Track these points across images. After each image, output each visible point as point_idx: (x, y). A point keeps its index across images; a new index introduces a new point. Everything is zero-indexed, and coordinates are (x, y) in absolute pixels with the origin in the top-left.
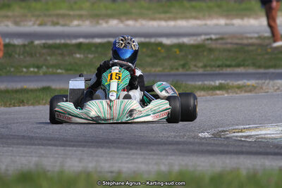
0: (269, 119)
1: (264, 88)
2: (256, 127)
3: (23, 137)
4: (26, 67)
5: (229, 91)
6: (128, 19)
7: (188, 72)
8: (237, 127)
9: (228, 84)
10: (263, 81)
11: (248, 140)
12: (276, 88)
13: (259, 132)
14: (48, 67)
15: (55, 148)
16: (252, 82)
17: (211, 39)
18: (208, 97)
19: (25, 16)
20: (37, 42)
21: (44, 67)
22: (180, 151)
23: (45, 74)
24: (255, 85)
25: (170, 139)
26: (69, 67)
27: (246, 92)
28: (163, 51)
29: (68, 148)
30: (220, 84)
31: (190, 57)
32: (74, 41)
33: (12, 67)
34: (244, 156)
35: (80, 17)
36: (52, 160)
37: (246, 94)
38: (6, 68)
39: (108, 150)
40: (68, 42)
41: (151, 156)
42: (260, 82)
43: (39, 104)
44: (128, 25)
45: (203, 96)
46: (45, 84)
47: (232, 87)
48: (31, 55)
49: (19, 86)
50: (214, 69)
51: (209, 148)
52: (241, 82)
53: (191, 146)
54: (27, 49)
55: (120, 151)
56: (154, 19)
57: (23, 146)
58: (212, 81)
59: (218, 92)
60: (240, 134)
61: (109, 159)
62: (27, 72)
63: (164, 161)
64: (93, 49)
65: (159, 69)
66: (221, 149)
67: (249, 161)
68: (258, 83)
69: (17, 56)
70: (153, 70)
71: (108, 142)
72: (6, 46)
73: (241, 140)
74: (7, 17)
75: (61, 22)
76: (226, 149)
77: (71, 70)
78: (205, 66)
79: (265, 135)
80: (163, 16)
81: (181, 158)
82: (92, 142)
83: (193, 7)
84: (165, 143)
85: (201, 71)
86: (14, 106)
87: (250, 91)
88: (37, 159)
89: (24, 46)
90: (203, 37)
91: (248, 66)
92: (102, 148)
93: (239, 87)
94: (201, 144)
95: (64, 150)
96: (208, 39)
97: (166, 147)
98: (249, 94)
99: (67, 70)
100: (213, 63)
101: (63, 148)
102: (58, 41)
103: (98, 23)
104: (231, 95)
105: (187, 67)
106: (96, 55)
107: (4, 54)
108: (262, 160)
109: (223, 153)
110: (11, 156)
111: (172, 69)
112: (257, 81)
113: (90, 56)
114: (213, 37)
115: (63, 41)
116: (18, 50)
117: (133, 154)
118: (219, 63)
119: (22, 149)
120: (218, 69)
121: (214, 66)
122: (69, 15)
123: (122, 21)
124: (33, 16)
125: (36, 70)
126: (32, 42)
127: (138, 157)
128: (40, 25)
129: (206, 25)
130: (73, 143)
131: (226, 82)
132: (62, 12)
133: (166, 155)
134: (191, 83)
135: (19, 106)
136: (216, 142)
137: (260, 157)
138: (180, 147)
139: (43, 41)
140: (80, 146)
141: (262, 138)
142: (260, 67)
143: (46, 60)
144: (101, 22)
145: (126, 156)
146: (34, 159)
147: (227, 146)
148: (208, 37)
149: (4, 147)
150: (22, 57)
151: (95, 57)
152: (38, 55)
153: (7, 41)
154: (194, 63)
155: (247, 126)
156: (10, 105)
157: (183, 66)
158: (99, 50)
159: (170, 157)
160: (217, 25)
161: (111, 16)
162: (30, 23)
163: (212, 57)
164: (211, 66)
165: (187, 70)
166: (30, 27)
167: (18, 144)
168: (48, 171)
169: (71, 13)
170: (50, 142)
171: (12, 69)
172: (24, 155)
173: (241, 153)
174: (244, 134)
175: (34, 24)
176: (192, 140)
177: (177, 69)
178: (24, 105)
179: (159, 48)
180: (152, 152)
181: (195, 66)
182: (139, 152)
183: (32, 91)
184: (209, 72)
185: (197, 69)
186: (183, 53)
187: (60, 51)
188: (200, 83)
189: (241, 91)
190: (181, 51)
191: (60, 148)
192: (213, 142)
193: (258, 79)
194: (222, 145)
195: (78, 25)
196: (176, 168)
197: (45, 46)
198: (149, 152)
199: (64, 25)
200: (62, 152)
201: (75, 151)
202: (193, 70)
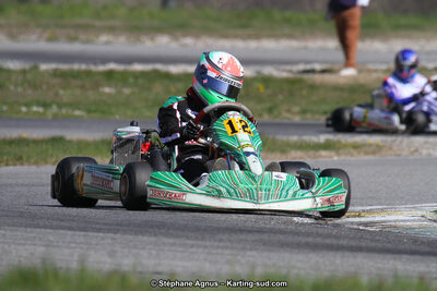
0: (402, 198)
1: (395, 148)
2: (382, 210)
3: (21, 215)
4: (26, 105)
5: (341, 151)
6: (185, 36)
7: (277, 120)
8: (352, 208)
9: (339, 142)
10: (393, 138)
11: (369, 228)
12: (412, 149)
13: (388, 218)
14: (60, 106)
15: (70, 233)
16: (375, 140)
17: (313, 71)
19: (26, 25)
20: (44, 67)
21: (54, 106)
22: (265, 244)
23: (55, 117)
24: (381, 144)
25: (249, 224)
26: (93, 108)
27: (366, 153)
29: (91, 234)
30: (327, 140)
32: (101, 68)
33: (5, 103)
34: (364, 254)
35: (112, 30)
36: (67, 251)
37: (367, 158)
39: (153, 239)
40: (93, 68)
41: (220, 251)
42: (389, 139)
43: (46, 163)
44: (185, 45)
46: (55, 133)
47: (346, 146)
48: (35, 86)
49: (14, 133)
50: (317, 117)
51: (310, 239)
52: (358, 139)
53: (281, 237)
54: (29, 76)
55: (171, 241)
56: (225, 36)
57: (23, 229)
58: (315, 135)
59: (323, 153)
60: (357, 220)
61: (154, 252)
62: (26, 113)
63: (239, 258)
64: (131, 80)
66: (328, 241)
67: (371, 264)
68: (386, 142)
69: (12, 88)
71: (152, 227)
73: (359, 230)
75: (82, 36)
76: (335, 242)
77: (95, 111)
79: (395, 221)
80: (239, 32)
81: (265, 254)
82: (129, 225)
83: (287, 21)
84: (241, 231)
85: (297, 119)
86: (7, 165)
87: (374, 153)
88: (42, 249)
89: (24, 72)
90: (301, 67)
92: (143, 235)
93: (356, 147)
94: (297, 234)
95: (84, 236)
97: (243, 236)
98: (371, 157)
99: (89, 111)
100: (316, 108)
101: (82, 233)
102: (76, 67)
103: (138, 40)
104: (343, 157)
105: (276, 113)
106: (136, 90)
108: (392, 262)
109: (331, 248)
110: (3, 243)
112: (384, 138)
113: (127, 91)
114: (318, 67)
115: (83, 67)
116: (13, 78)
117: (192, 246)
118: (325, 107)
120: (323, 117)
121: (317, 112)
122: (94, 27)
123: (175, 38)
124: (38, 26)
125: (41, 110)
126: (36, 67)
127: (200, 250)
128: (50, 40)
129: (306, 48)
130: (98, 226)
131: (335, 139)
133: (244, 249)
134: (282, 137)
135: (15, 165)
136: (320, 231)
137: (389, 256)
138: (265, 237)
139: (53, 66)
140: (109, 231)
141: (391, 227)
143: (56, 94)
144: (144, 38)
145: (181, 249)
146: (40, 250)
147: (337, 237)
148: (308, 67)
150: (20, 89)
151: (133, 93)
152: (44, 87)
154: (286, 107)
155: (369, 208)
157: (270, 110)
158: (140, 81)
159: (249, 253)
160: (323, 49)
161: (160, 30)
162: (34, 37)
163: (314, 98)
164: (313, 112)
165: (276, 117)
166: (34, 42)
167: (13, 225)
169: (98, 23)
170: (66, 224)
171: (5, 108)
172: (22, 241)
173: (360, 249)
174: (363, 220)
175: (38, 40)
176: (283, 226)
177: (260, 115)
178: (22, 164)
180: (221, 244)
181: (289, 111)
182: (200, 242)
183: (36, 142)
184: (309, 122)
185: (288, 115)
186: (270, 91)
187: (79, 82)
188: (295, 138)
189: (359, 153)
190: (267, 87)
191: (78, 233)
192: (314, 230)
194: (329, 236)
195: (107, 43)
196: (259, 271)
197: (56, 73)
198: (216, 244)
199: (87, 42)
200: (82, 240)
201: (103, 239)
202: (286, 117)
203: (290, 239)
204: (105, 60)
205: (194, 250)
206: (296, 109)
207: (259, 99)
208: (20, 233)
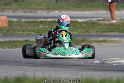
1: (123, 42)
2: (119, 59)
3: (17, 62)
4: (18, 31)
5: (107, 43)
6: (62, 11)
7: (89, 34)
8: (111, 59)
9: (107, 40)
10: (122, 39)
11: (115, 64)
13: (121, 61)
14: (27, 31)
15: (31, 67)
16: (117, 39)
17: (99, 20)
18: (98, 45)
19: (17, 8)
20: (23, 20)
21: (26, 31)
22: (86, 69)
23: (26, 34)
25: (81, 64)
26: (37, 32)
27: (115, 43)
28: (78, 24)
29: (37, 67)
30: (103, 40)
31: (90, 27)
32: (39, 20)
33: (12, 31)
34: (114, 72)
35: (42, 9)
36: (30, 72)
37: (115, 44)
38: (9, 32)
39: (54, 68)
40: (37, 20)
41: (73, 71)
42: (121, 39)
44: (63, 13)
45: (96, 45)
46: (26, 39)
47: (109, 41)
48: (20, 26)
49: (15, 39)
50: (100, 33)
51: (99, 68)
52: (112, 39)
53: (91, 67)
54: (19, 23)
55: (59, 69)
56: (74, 11)
57: (17, 66)
58: (100, 38)
59: (102, 43)
60: (112, 62)
61: (54, 72)
62: (18, 33)
63: (79, 73)
64: (47, 23)
65: (76, 33)
66: (104, 68)
67: (116, 74)
68: (120, 40)
69: (14, 26)
70: (74, 33)
71: (54, 65)
72: (9, 21)
73: (113, 65)
74: (10, 9)
75: (34, 11)
76: (106, 68)
77: (37, 33)
78: (97, 32)
80: (78, 9)
81: (86, 72)
82: (47, 65)
83: (92, 6)
84: (79, 66)
85: (95, 34)
86: (13, 48)
87: (117, 43)
89: (17, 22)
90: (96, 19)
91: (115, 32)
92: (51, 67)
93: (112, 41)
94: (95, 66)
96: (98, 20)
97: (80, 67)
98: (116, 44)
99: (36, 32)
100: (100, 31)
101: (34, 67)
102: (32, 20)
103: (49, 12)
104: (108, 44)
105: (89, 32)
106: (49, 26)
107: (8, 25)
108: (122, 74)
109: (105, 70)
110: (12, 70)
111: (82, 33)
112: (120, 39)
113: (46, 27)
114: (100, 19)
115: (34, 20)
116: (14, 24)
117: (65, 70)
118: (103, 30)
119: (16, 67)
120: (102, 33)
121: (100, 32)
122: (37, 8)
123: (60, 11)
124: (21, 8)
125: (22, 32)
126: (21, 20)
127: (68, 71)
128: (24, 12)
129: (97, 13)
130: (39, 65)
131: (106, 39)
132: (34, 7)
133: (80, 71)
134: (91, 39)
135: (15, 48)
136: (102, 65)
137: (121, 72)
138: (86, 67)
139: (26, 20)
140: (42, 66)
141: (122, 64)
142: (121, 32)
143: (27, 28)
144: (51, 11)
145: (62, 71)
146: (22, 72)
147: (107, 67)
148: (98, 19)
149: (8, 66)
150: (16, 27)
151: (48, 27)
152: (23, 26)
153: (10, 19)
154: (91, 30)
155: (115, 59)
156: (11, 48)
157: (87, 31)
158: (50, 24)
159: (81, 72)
160: (102, 14)
161: (55, 9)
162: (20, 12)
163: (100, 28)
164: (99, 32)
165: (89, 33)
166: (20, 13)
167: (15, 65)
168: (28, 77)
169: (38, 7)
170: (29, 65)
171: (12, 32)
172: (17, 70)
173: (113, 70)
174: (114, 62)
175: (21, 12)
176: (91, 64)
177: (84, 33)
178: (17, 48)
179: (77, 23)
180: (73, 70)
181: (92, 31)
182: (68, 69)
183: (21, 41)
184: (98, 34)
185: (93, 33)
186: (87, 26)
187: (33, 24)
188: (94, 39)
189: (113, 43)
190: (86, 25)
191: (33, 67)
192: (100, 65)
193: (120, 38)
194: (104, 67)
195: (41, 13)
196: (85, 77)
197: (26, 22)
199: (35, 13)
200: (34, 69)
201: (40, 69)
202: (92, 33)
203: (93, 68)
204: (40, 18)
205: (66, 71)
206: (95, 31)
207: (84, 28)
208: (17, 67)
